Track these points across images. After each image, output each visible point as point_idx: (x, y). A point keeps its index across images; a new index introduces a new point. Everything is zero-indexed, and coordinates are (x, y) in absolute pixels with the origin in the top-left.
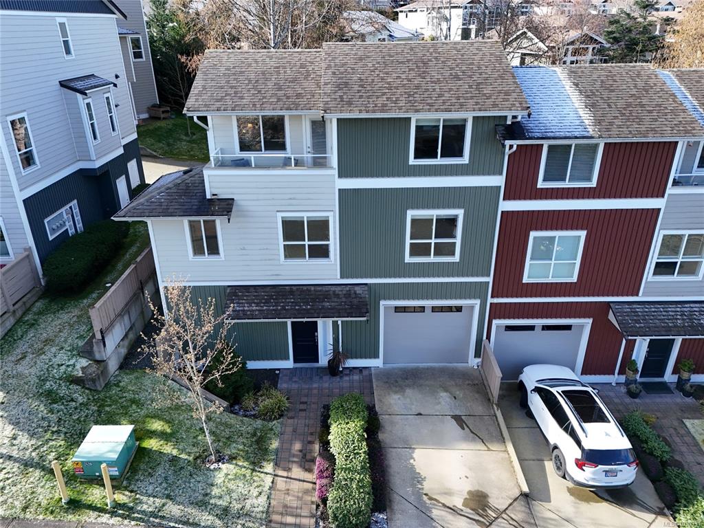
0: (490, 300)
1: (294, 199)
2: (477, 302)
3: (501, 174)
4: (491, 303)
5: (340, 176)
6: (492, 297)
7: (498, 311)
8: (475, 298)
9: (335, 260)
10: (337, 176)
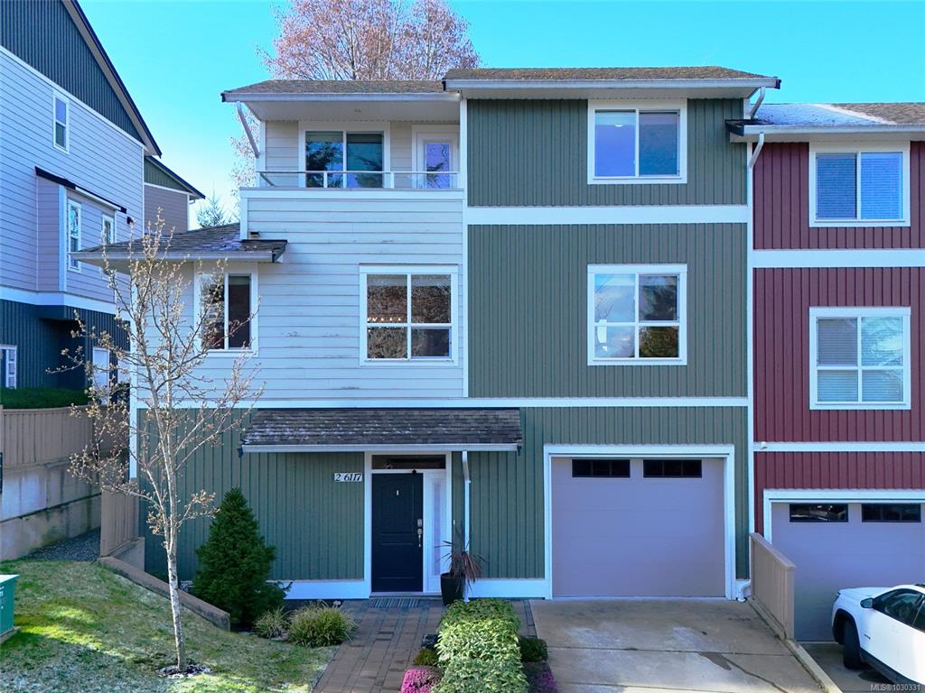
0: (753, 447)
1: (392, 243)
2: (728, 450)
3: (744, 202)
4: (755, 453)
5: (471, 203)
6: (756, 439)
7: (772, 471)
8: (723, 442)
9: (461, 359)
10: (465, 202)
